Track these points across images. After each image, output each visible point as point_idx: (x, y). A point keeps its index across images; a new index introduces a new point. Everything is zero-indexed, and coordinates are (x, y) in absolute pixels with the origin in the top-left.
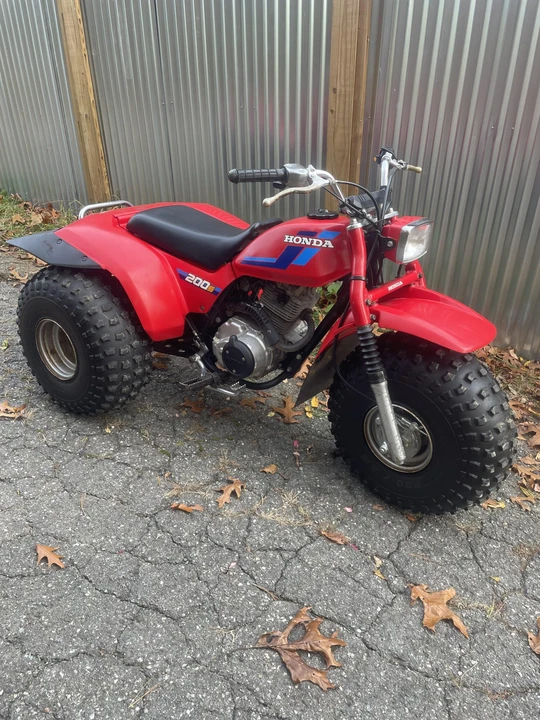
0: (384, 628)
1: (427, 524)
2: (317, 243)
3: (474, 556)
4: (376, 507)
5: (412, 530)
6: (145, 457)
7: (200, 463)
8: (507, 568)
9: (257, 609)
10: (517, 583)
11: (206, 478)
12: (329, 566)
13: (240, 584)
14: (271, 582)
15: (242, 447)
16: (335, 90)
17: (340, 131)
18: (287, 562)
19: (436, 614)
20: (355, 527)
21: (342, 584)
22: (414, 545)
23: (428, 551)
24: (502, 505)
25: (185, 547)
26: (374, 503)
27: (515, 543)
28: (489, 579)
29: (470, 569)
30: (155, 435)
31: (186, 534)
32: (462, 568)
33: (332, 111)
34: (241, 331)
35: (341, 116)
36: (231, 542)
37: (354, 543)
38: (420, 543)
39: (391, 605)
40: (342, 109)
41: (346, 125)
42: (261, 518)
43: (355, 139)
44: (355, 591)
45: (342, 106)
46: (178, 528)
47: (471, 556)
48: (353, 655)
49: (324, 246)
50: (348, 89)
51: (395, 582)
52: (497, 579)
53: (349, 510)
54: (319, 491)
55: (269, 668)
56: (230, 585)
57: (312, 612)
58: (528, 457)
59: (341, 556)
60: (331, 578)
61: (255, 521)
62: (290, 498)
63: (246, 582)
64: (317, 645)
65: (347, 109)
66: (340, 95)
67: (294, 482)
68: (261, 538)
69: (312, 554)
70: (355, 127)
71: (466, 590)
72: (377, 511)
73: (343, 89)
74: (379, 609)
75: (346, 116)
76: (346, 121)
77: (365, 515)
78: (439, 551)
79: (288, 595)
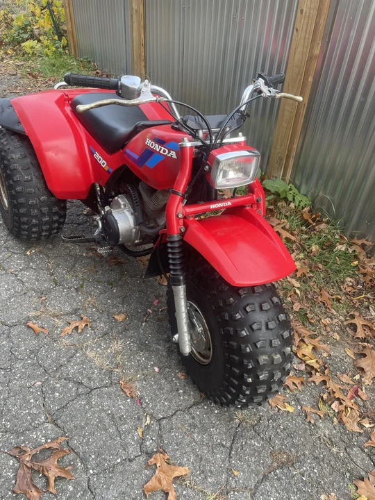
0: (111, 478)
1: (211, 403)
2: (164, 151)
3: (231, 447)
4: (179, 375)
5: (196, 404)
6: (38, 280)
7: (73, 296)
8: (253, 467)
9: (31, 424)
10: (252, 484)
11: (68, 309)
12: (105, 411)
13: (32, 401)
14: (54, 407)
15: (113, 293)
16: (302, 11)
17: (300, 49)
18: (78, 395)
19: (160, 483)
20: (151, 385)
21: (105, 429)
22: (187, 417)
23: (195, 426)
24: (290, 409)
25: (15, 357)
26: (180, 371)
27: (277, 447)
28: (229, 472)
29: (218, 456)
30: (58, 266)
31: (23, 348)
32: (213, 452)
33: (297, 30)
34: (122, 207)
35: (303, 35)
36: (50, 365)
37: (140, 399)
38: (193, 418)
39: (130, 461)
40: (304, 29)
41: (306, 44)
42: (84, 354)
43: (310, 58)
44: (111, 438)
45: (305, 27)
46: (21, 341)
47: (228, 445)
48: (72, 489)
49: (169, 155)
50: (312, 12)
51: (148, 443)
52: (236, 473)
53: (157, 369)
54: (143, 346)
55: (6, 473)
56: (25, 397)
57: (67, 442)
58: (345, 375)
59: (123, 406)
60: (100, 422)
61: (78, 355)
62: (117, 346)
63: (37, 401)
64: (47, 471)
65: (308, 30)
66: (305, 15)
67: (130, 333)
68: (71, 370)
69: (100, 396)
70: (312, 48)
71: (203, 472)
72: (178, 378)
73: (308, 11)
74: (119, 460)
75: (307, 36)
76: (306, 40)
77: (166, 379)
78: (204, 430)
79: (59, 422)
